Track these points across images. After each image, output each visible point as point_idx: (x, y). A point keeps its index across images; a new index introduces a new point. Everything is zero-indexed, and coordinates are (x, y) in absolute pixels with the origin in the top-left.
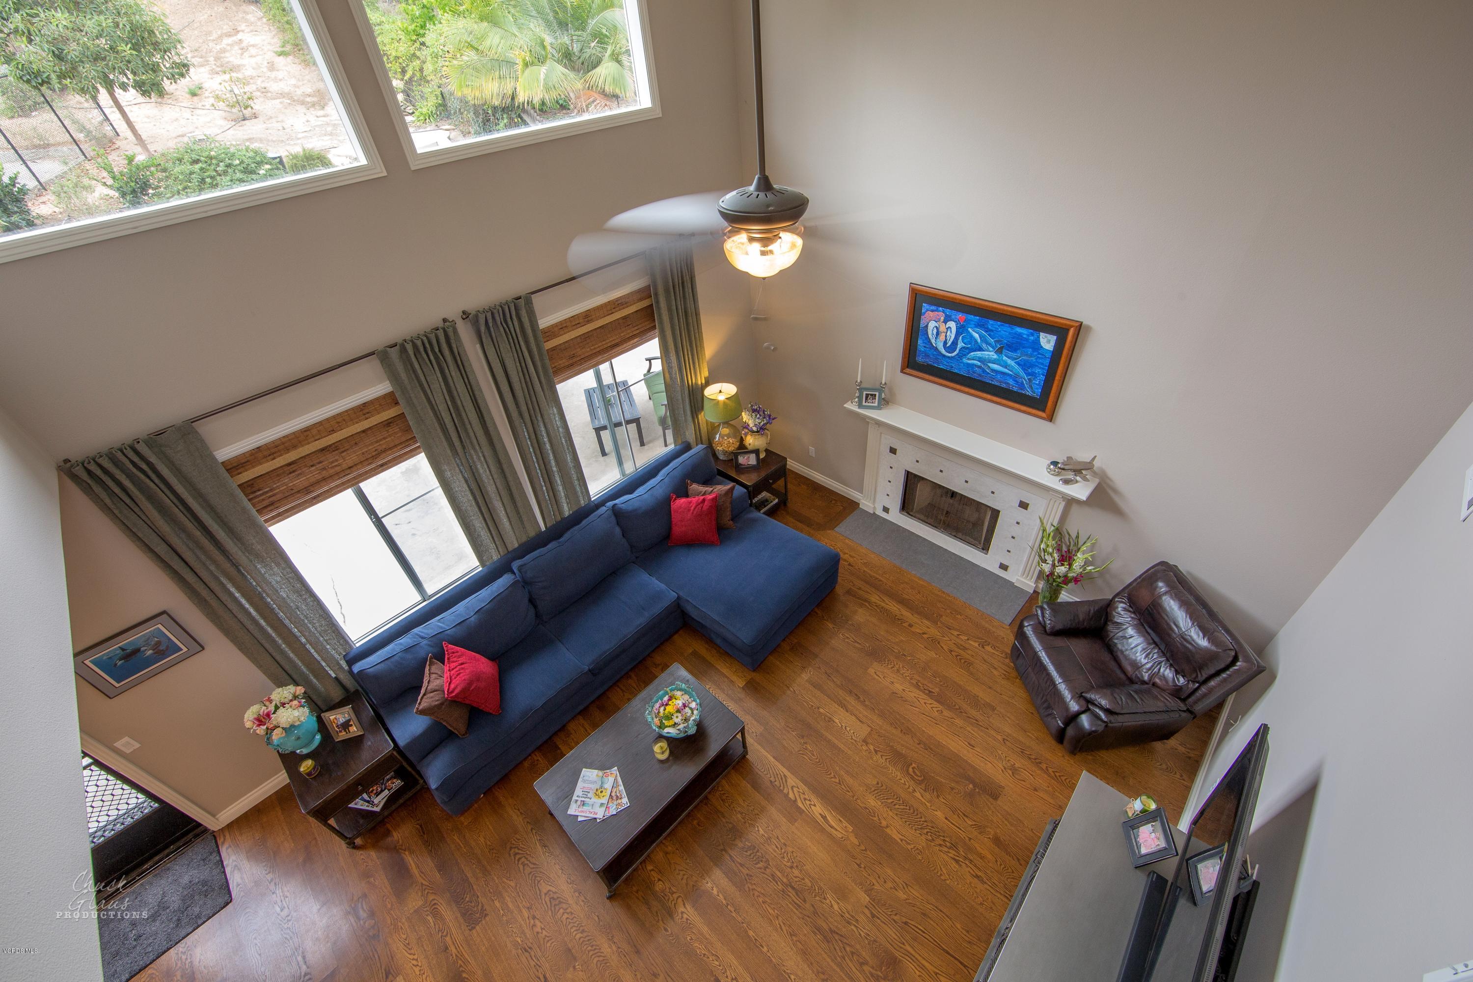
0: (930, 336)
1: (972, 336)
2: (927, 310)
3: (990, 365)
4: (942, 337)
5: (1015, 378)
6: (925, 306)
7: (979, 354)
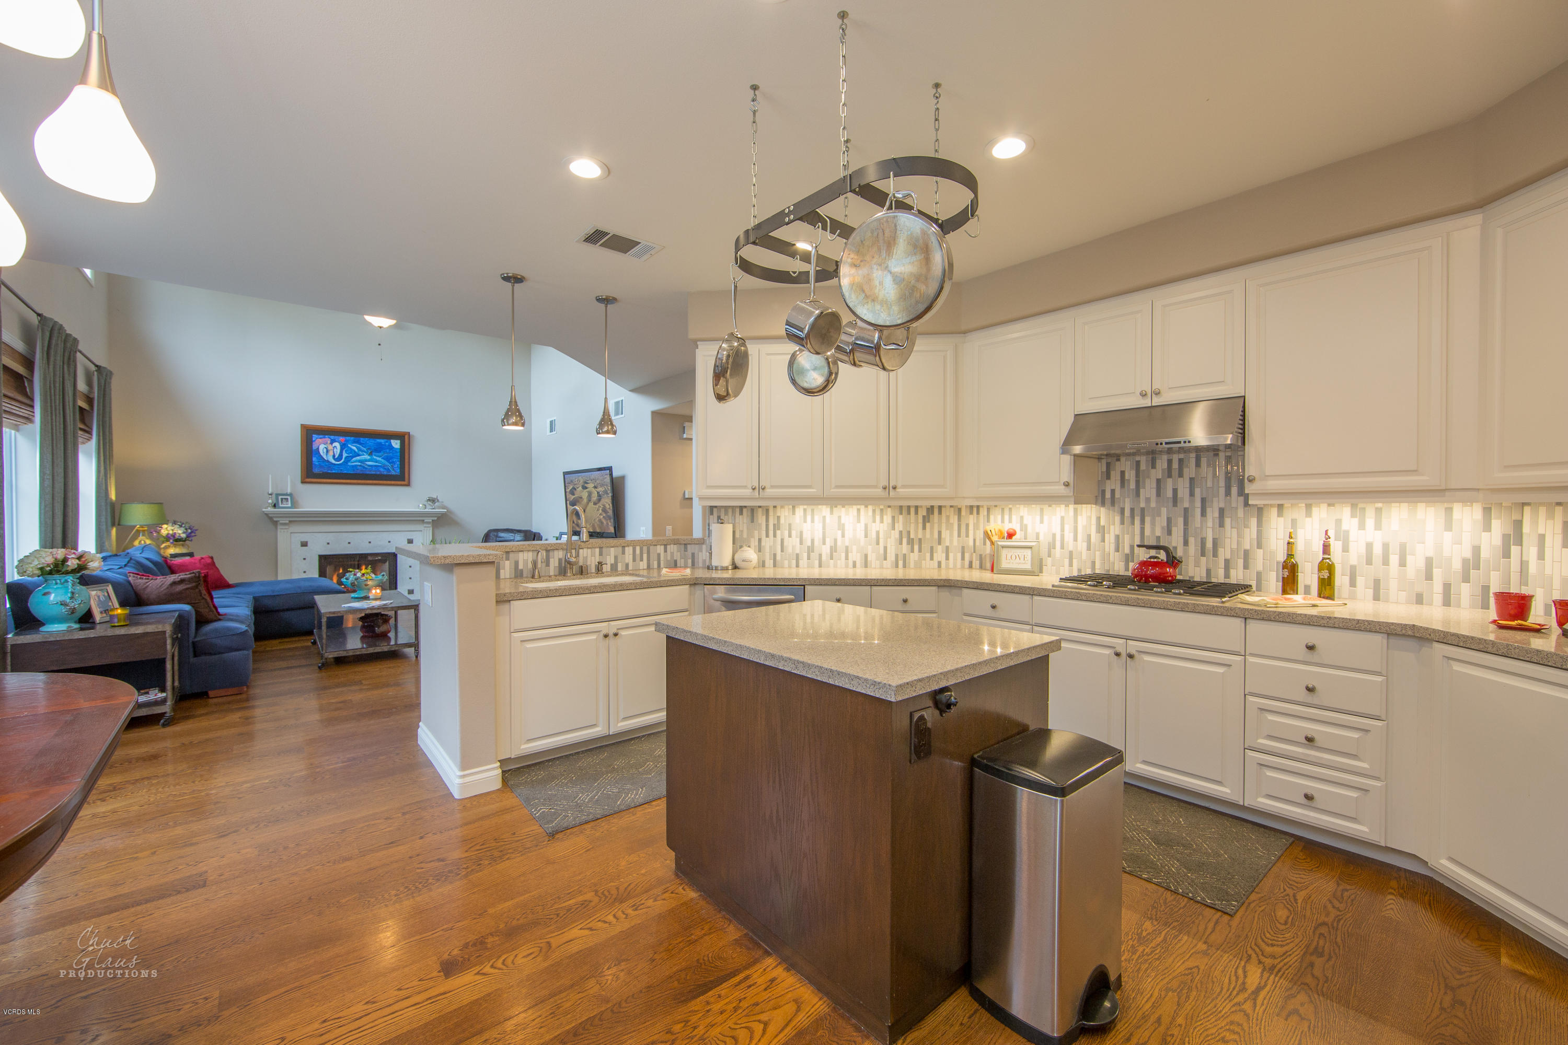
0: (322, 454)
1: (351, 449)
2: (317, 438)
3: (367, 463)
4: (331, 453)
5: (384, 467)
6: (315, 436)
7: (358, 458)
